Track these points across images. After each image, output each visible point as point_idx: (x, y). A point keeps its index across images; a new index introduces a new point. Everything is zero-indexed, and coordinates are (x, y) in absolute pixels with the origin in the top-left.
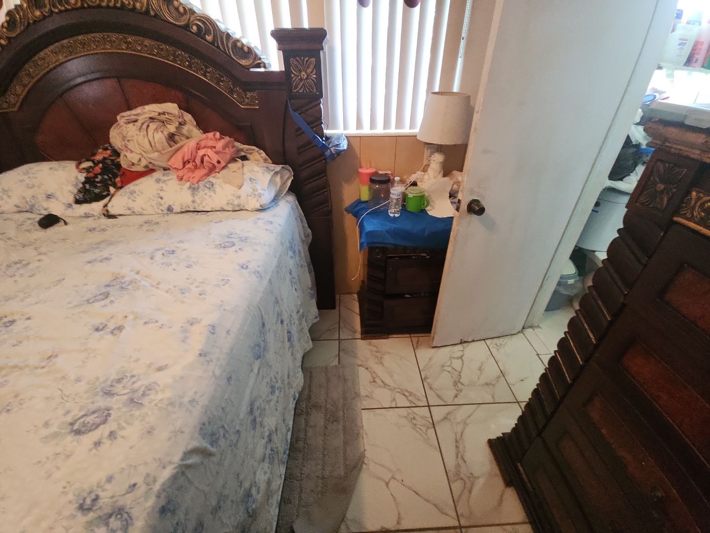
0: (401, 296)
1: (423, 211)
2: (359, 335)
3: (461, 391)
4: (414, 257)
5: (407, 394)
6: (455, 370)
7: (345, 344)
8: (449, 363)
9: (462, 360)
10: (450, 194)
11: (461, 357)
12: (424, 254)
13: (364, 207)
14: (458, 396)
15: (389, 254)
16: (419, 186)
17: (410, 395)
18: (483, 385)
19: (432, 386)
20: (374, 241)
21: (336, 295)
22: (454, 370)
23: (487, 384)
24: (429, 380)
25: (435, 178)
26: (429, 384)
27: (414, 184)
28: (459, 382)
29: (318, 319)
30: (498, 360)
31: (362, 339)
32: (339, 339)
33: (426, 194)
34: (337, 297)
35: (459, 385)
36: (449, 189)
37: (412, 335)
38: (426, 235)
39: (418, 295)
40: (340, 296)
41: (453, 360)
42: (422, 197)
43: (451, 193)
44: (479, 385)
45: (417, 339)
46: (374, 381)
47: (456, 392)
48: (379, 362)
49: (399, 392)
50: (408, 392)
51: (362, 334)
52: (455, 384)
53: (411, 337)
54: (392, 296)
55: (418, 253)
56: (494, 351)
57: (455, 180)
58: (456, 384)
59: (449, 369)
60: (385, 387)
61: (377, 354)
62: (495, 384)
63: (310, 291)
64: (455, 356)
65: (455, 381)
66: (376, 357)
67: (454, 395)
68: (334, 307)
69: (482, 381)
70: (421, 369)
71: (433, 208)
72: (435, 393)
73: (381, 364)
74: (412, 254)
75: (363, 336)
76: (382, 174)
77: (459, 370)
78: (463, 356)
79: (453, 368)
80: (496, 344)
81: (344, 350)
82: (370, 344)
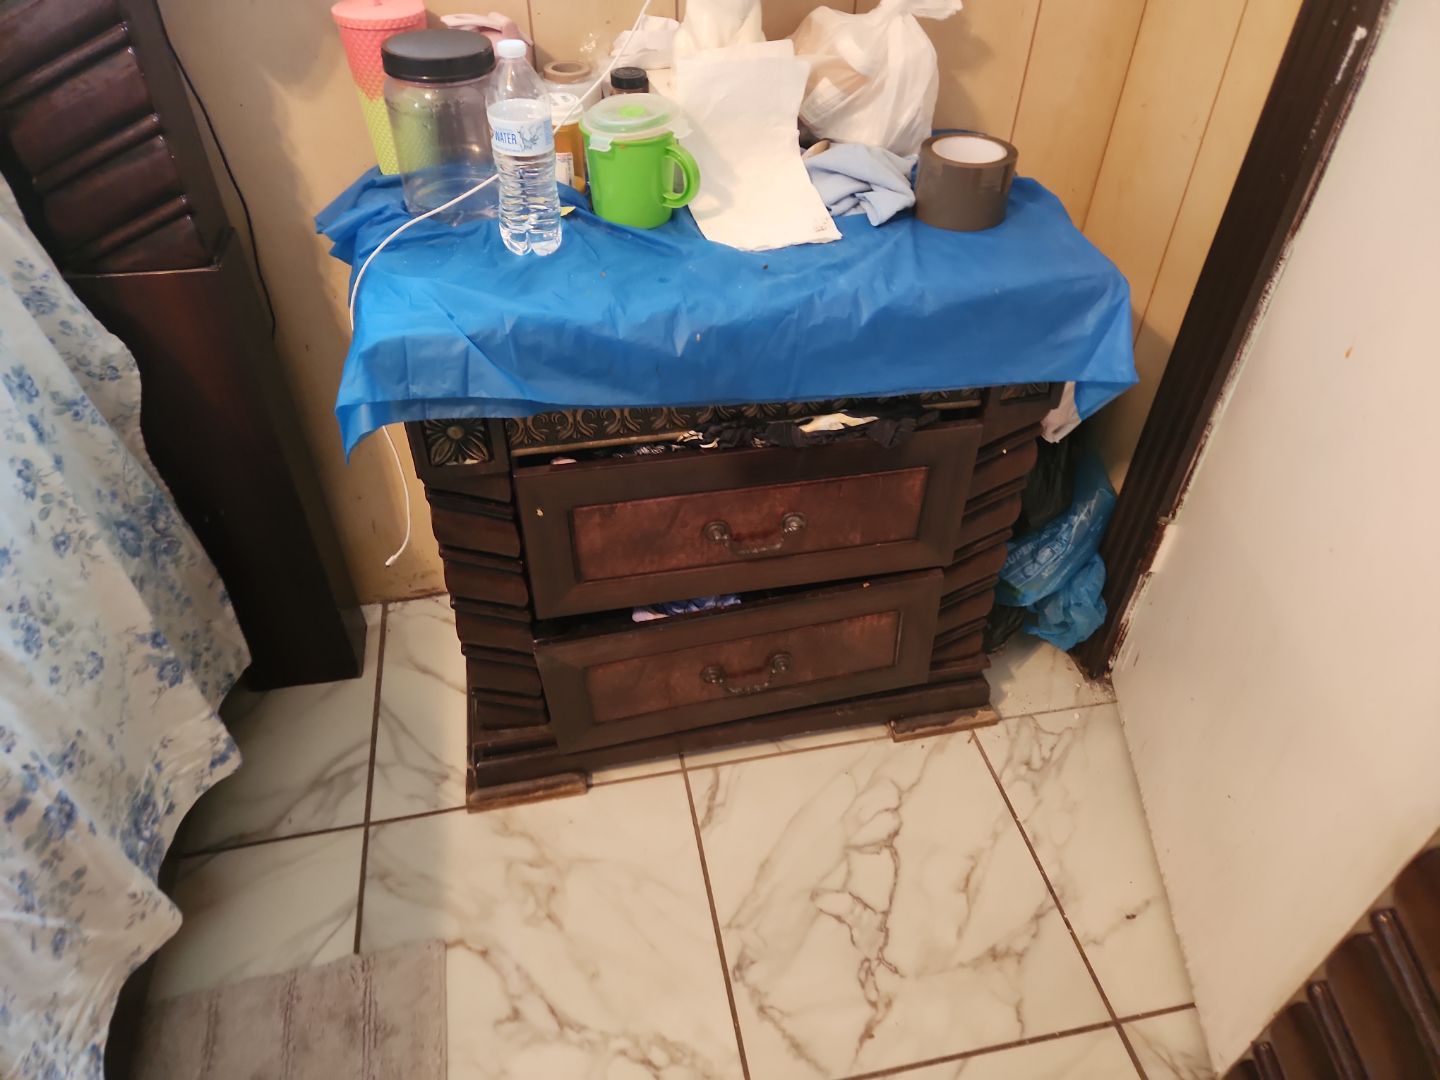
0: (617, 619)
1: (679, 219)
2: (456, 792)
3: (889, 1004)
4: (645, 450)
5: (658, 1056)
6: (866, 906)
7: (389, 841)
8: (836, 881)
9: (895, 854)
10: (801, 124)
11: (889, 842)
12: (690, 435)
13: (379, 212)
14: (875, 1033)
15: (522, 445)
16: (656, 92)
17: (673, 1061)
18: (977, 963)
19: (767, 1002)
20: (417, 390)
21: (365, 609)
22: (859, 909)
23: (994, 954)
24: (754, 975)
25: (721, 44)
26: (755, 992)
27: (631, 81)
28: (881, 960)
29: (234, 762)
30: (1035, 837)
31: (471, 807)
32: (367, 824)
33: (680, 131)
34: (373, 614)
35: (883, 977)
36: (793, 106)
37: (690, 762)
38: (680, 346)
39: (695, 609)
40: (385, 612)
41: (856, 857)
42: (663, 146)
43: (812, 120)
44: (962, 965)
45: (709, 774)
46: (516, 1015)
47: (866, 1012)
48: (542, 914)
49: (623, 1053)
50: (663, 1042)
51: (471, 786)
52: (863, 975)
53: (684, 771)
54: (569, 627)
55: (664, 430)
56: (1019, 795)
57: (820, 56)
58: (870, 972)
59: (840, 904)
60: (561, 1036)
61: (536, 875)
62: (1026, 949)
63: (156, 652)
64: (861, 838)
65: (867, 960)
66: (529, 886)
67: (860, 1029)
68: (350, 668)
69: (975, 945)
70: (722, 922)
71: (726, 200)
72: (783, 1031)
73: (548, 924)
74: (634, 439)
75: (473, 796)
76: (456, 31)
77: (881, 903)
78: (896, 833)
79: (857, 899)
80: (1028, 764)
81: (383, 877)
82: (505, 830)
